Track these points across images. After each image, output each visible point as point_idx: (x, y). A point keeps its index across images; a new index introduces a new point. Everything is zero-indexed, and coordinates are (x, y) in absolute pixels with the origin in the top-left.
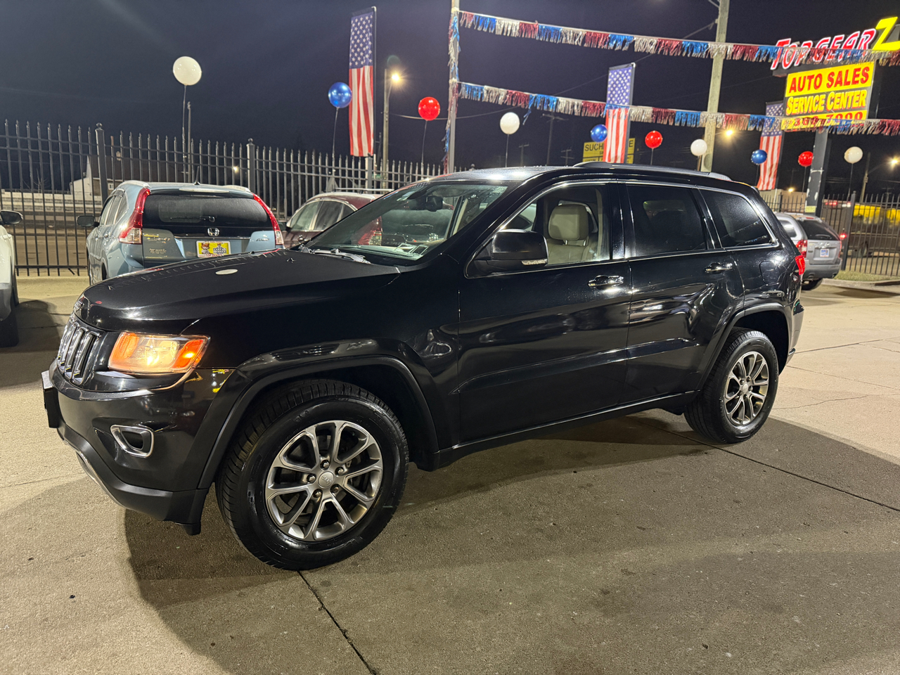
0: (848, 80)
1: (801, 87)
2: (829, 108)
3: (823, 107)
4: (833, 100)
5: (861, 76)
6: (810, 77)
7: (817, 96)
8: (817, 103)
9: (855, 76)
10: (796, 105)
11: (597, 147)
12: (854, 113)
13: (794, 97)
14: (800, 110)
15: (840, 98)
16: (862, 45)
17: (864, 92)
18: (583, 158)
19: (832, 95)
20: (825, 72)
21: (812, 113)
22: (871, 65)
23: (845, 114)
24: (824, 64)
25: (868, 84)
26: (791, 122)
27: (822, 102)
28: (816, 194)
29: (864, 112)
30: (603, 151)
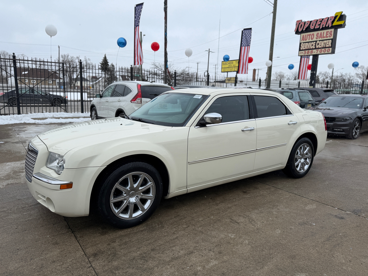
0: (324, 36)
1: (306, 38)
2: (317, 47)
3: (315, 47)
4: (318, 44)
5: (329, 35)
6: (309, 35)
7: (312, 43)
9: (327, 34)
10: (304, 46)
11: (227, 63)
12: (327, 49)
13: (304, 43)
14: (306, 48)
15: (321, 43)
16: (329, 22)
17: (331, 41)
18: (222, 68)
19: (318, 42)
20: (315, 33)
21: (311, 49)
22: (333, 30)
23: (323, 49)
24: (314, 30)
25: (332, 37)
26: (303, 53)
27: (314, 45)
28: (313, 81)
29: (331, 49)
30: (230, 65)
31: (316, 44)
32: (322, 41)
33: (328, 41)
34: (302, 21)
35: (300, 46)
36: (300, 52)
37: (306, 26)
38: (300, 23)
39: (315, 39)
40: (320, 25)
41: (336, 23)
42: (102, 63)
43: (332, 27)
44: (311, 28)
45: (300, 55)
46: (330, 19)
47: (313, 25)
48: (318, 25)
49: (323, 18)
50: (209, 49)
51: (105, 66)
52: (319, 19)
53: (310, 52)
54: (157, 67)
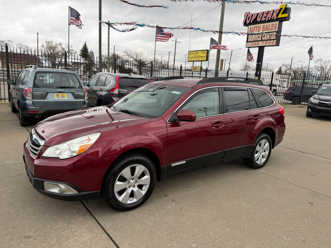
0: (270, 28)
1: (253, 30)
2: (263, 39)
3: (261, 39)
4: (264, 36)
5: (274, 27)
6: (256, 27)
7: (259, 35)
8: (259, 37)
9: (272, 27)
10: (251, 38)
11: (193, 53)
12: (272, 41)
13: (251, 34)
14: (253, 40)
16: (275, 15)
17: (275, 33)
18: (188, 57)
19: (264, 34)
20: (262, 25)
21: (257, 41)
22: (277, 22)
23: (268, 41)
24: (261, 22)
25: (277, 30)
26: (250, 44)
27: (261, 37)
28: (259, 72)
29: (275, 41)
30: (196, 55)
32: (268, 34)
33: (273, 33)
34: (250, 13)
35: (248, 38)
36: (247, 43)
37: (254, 18)
38: (248, 15)
39: (261, 32)
40: (266, 17)
41: (280, 16)
42: (82, 50)
43: (277, 20)
44: (258, 21)
45: (247, 46)
46: (275, 11)
47: (259, 17)
48: (265, 17)
49: (269, 11)
50: (176, 39)
51: (85, 52)
52: (266, 12)
53: (256, 44)
54: (128, 55)
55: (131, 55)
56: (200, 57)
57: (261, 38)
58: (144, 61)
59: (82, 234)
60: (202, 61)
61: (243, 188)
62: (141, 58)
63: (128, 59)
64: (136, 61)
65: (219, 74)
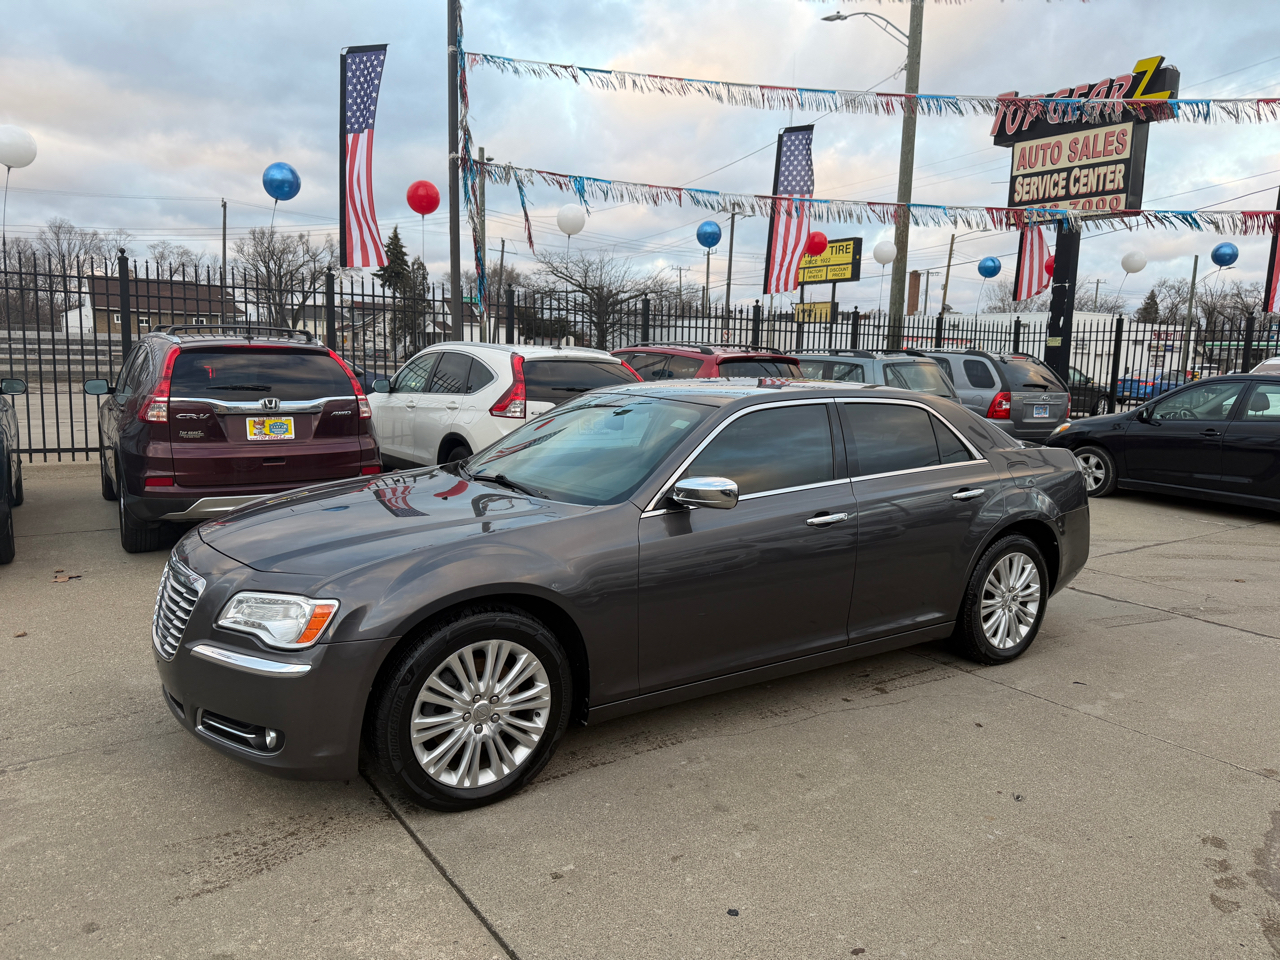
0: (1098, 150)
1: (1033, 160)
2: (1073, 191)
3: (1064, 190)
4: (1077, 180)
5: (1116, 144)
6: (1044, 148)
7: (1056, 175)
8: (1056, 184)
9: (1107, 143)
10: (1026, 188)
12: (1108, 198)
13: (1025, 176)
14: (1033, 195)
15: (1087, 176)
17: (1121, 167)
19: (1076, 172)
20: (1065, 139)
21: (1050, 200)
22: (1129, 126)
23: (1095, 200)
24: (1063, 128)
25: (1126, 155)
27: (1062, 183)
28: (1061, 323)
29: (1123, 197)
30: (811, 259)
31: (1067, 179)
32: (1091, 170)
33: (1112, 168)
34: (1020, 96)
35: (1012, 191)
37: (1033, 113)
39: (1064, 163)
44: (1052, 123)
46: (1116, 86)
49: (1092, 83)
51: (394, 265)
52: (1079, 88)
53: (1048, 210)
54: (555, 271)
55: (564, 271)
56: (827, 266)
57: (1063, 188)
58: (614, 291)
59: (417, 948)
60: (834, 282)
61: (1021, 778)
62: (601, 281)
63: (552, 286)
64: (584, 290)
65: (906, 330)
